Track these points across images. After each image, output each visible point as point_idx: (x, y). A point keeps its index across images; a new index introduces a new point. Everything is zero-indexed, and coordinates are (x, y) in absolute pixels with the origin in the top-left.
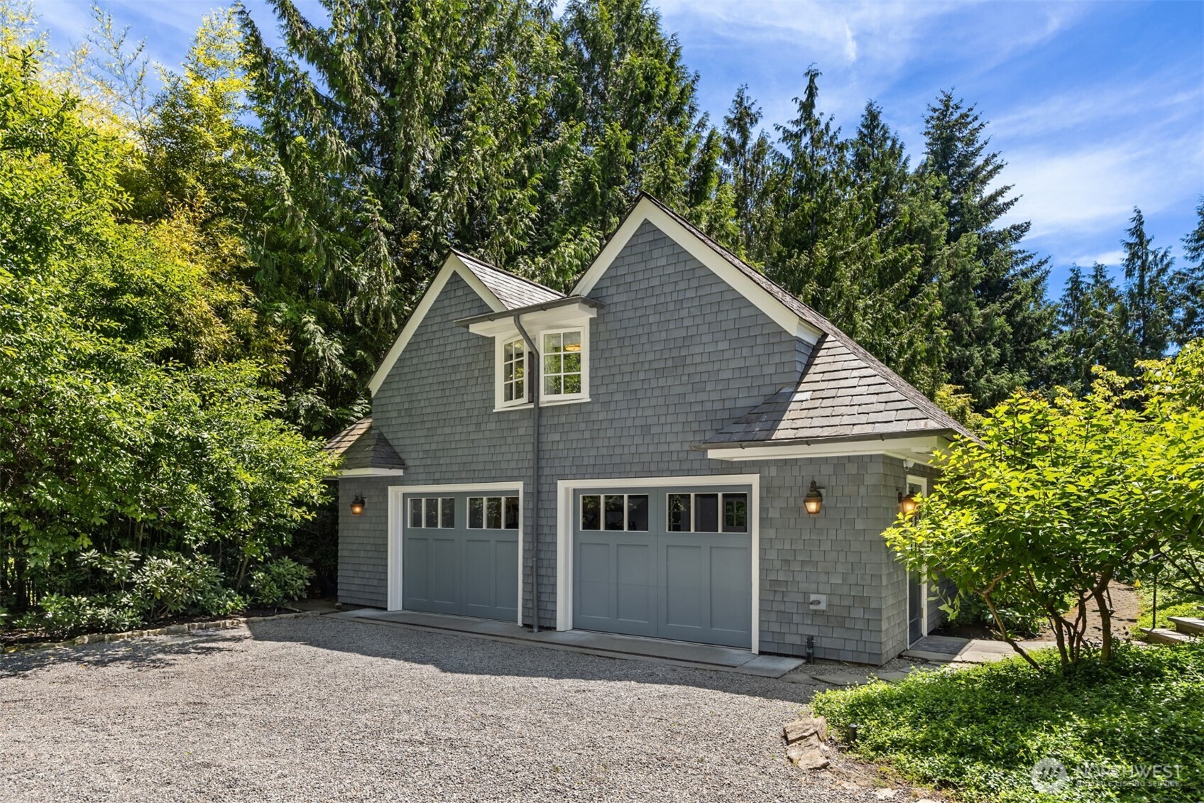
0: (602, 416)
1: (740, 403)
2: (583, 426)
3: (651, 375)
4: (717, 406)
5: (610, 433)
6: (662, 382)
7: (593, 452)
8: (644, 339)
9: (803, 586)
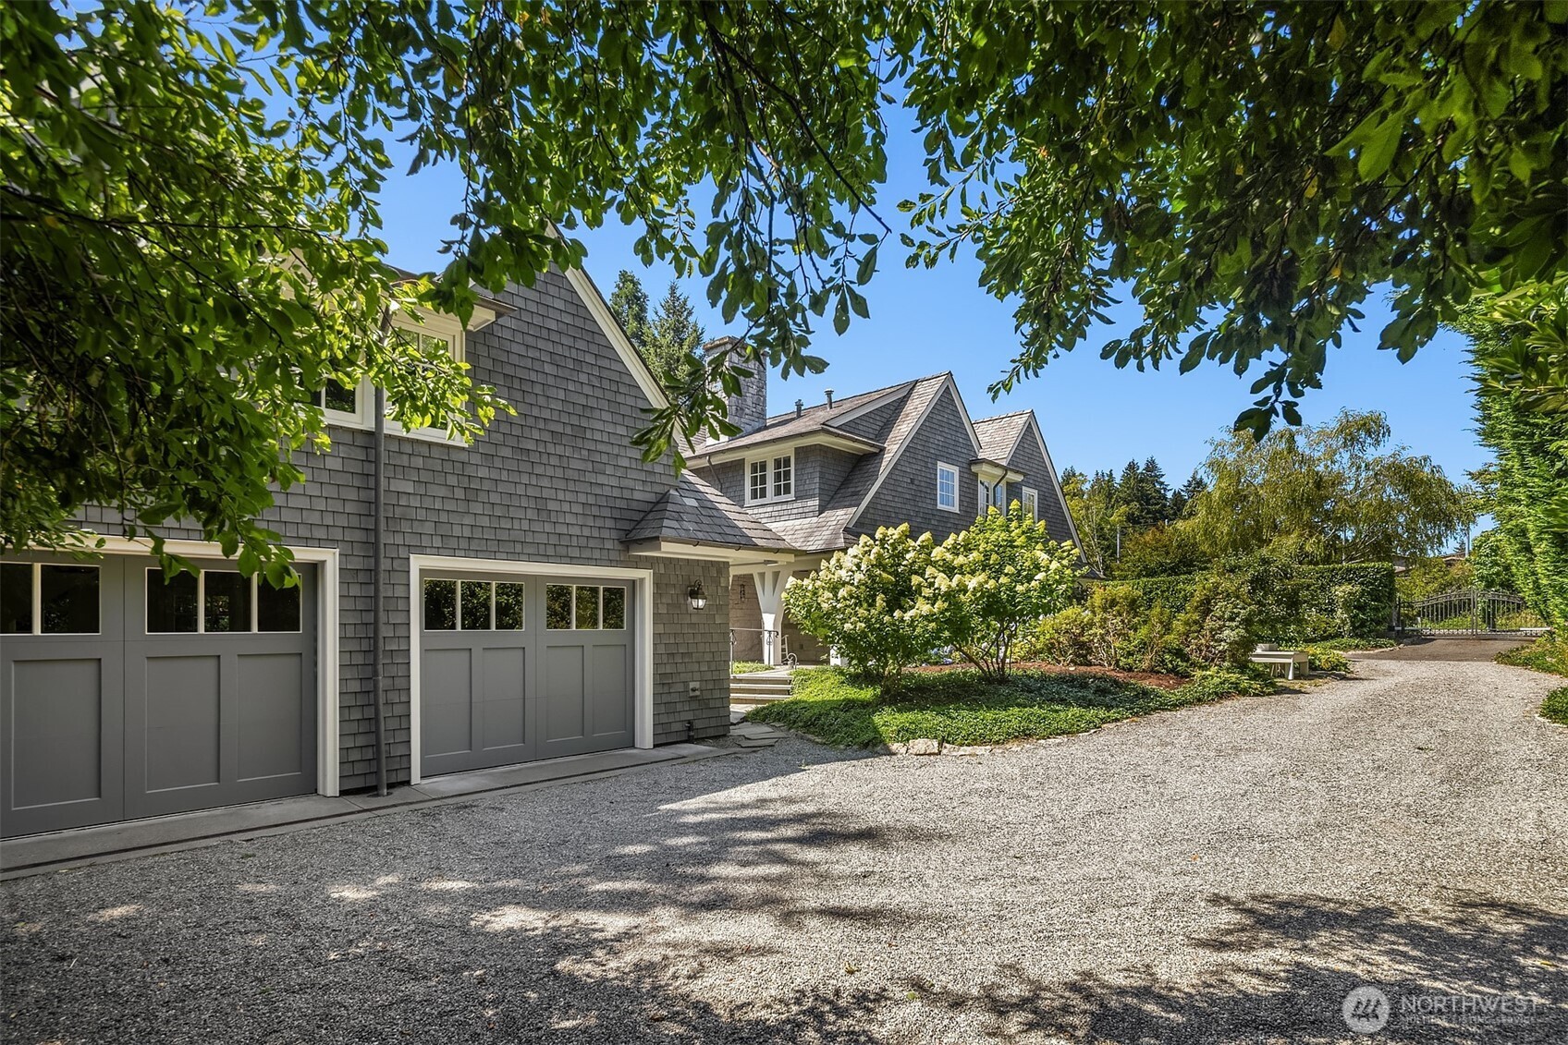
0: (483, 472)
1: (637, 496)
2: (452, 480)
3: (547, 437)
4: (616, 493)
5: (494, 498)
6: (560, 450)
7: (468, 520)
8: (538, 389)
9: (683, 677)
